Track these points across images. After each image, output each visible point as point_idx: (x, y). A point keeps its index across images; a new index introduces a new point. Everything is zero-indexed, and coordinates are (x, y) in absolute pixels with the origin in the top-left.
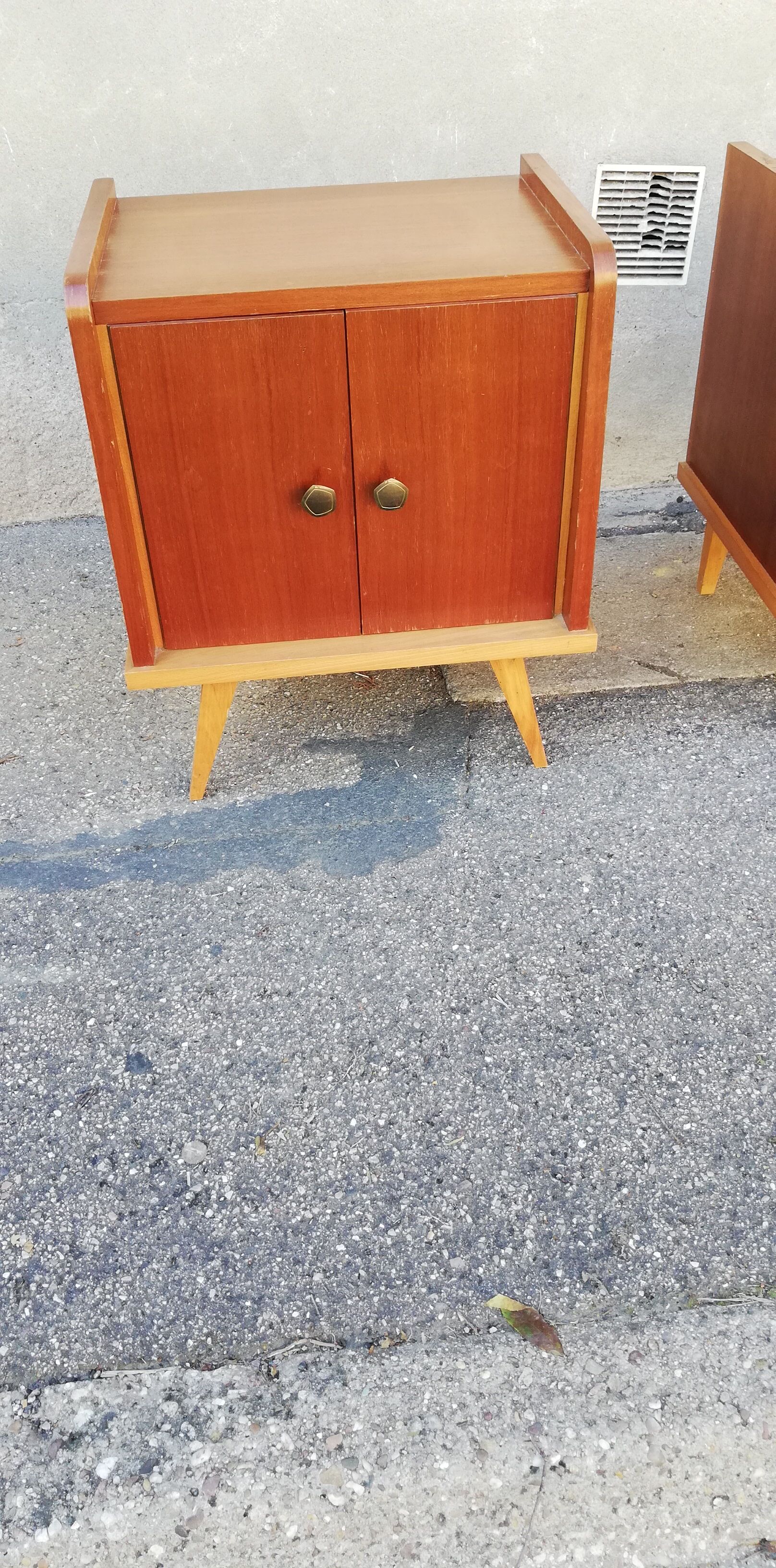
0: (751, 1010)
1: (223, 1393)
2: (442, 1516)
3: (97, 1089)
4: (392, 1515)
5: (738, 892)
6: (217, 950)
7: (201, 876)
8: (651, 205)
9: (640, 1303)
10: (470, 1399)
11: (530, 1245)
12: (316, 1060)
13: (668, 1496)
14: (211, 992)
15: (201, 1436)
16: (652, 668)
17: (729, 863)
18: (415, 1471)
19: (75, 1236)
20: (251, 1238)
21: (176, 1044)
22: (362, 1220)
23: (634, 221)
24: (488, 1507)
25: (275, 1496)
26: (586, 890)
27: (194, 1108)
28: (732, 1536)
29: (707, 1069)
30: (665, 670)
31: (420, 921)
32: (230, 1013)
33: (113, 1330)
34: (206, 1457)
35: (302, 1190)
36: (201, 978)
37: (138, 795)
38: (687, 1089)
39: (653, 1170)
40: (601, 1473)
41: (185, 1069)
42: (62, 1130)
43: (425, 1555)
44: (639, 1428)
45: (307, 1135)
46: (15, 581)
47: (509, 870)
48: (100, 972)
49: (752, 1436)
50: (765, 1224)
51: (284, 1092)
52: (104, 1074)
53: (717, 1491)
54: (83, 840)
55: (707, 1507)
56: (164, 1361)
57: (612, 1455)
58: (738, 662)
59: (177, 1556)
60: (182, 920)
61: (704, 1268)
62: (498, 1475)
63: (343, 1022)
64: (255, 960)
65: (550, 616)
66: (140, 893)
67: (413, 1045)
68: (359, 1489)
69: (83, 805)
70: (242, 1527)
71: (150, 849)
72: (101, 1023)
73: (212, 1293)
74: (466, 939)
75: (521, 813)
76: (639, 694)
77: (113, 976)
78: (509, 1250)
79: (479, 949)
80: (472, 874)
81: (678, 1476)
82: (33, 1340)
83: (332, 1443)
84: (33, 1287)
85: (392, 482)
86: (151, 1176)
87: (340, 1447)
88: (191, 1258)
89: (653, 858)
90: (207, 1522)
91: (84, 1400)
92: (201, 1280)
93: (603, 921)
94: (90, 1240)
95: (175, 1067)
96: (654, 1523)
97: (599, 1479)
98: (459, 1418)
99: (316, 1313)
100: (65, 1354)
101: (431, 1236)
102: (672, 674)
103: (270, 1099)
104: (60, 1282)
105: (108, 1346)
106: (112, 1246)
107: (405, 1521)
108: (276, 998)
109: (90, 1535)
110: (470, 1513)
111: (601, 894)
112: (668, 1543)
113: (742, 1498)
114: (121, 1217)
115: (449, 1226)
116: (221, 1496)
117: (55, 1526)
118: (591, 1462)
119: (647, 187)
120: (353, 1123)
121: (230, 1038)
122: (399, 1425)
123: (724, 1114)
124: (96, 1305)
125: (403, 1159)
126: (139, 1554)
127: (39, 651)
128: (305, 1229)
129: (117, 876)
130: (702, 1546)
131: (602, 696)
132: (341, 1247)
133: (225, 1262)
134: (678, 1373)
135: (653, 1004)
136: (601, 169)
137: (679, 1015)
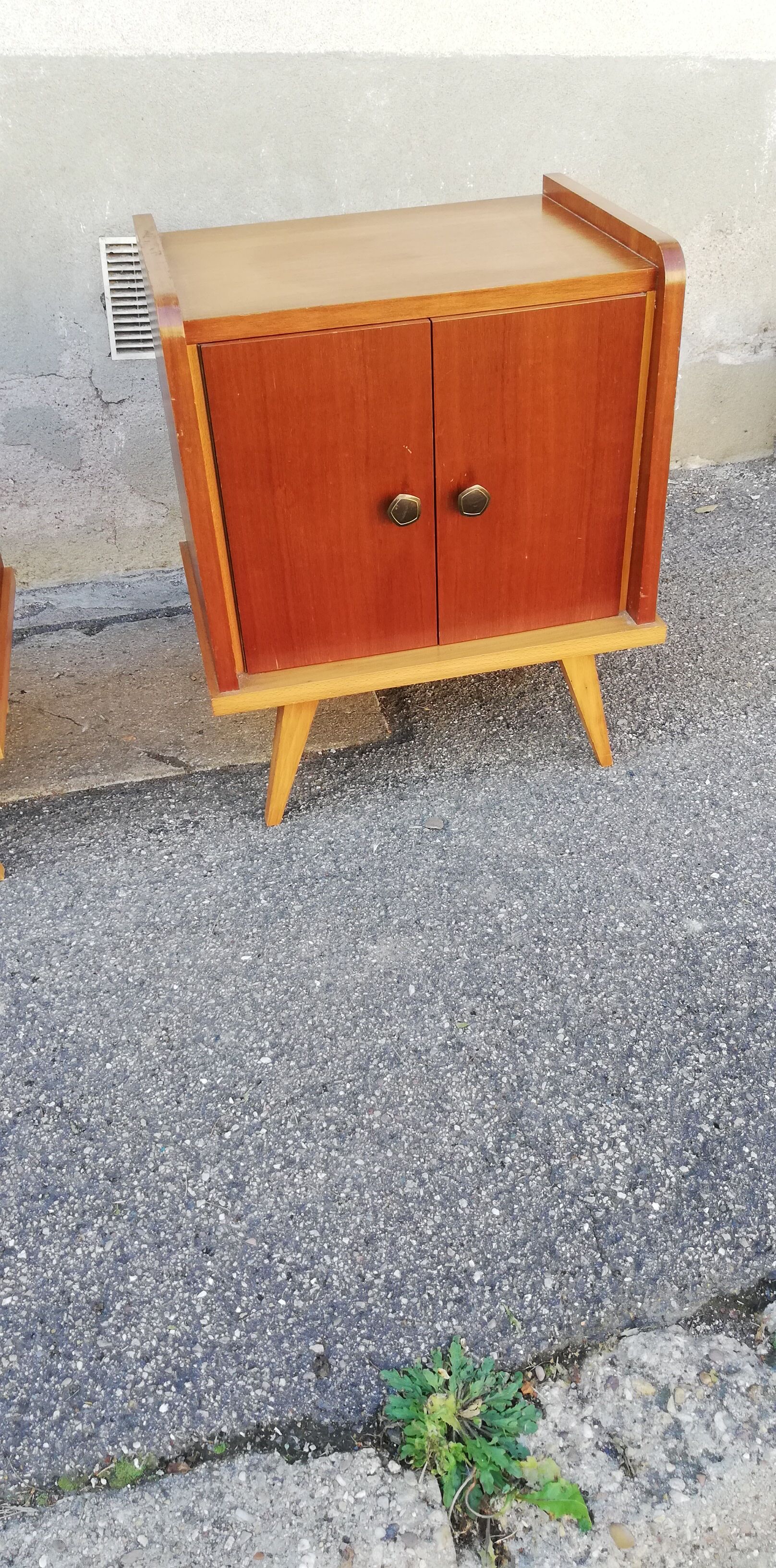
0: (126, 1149)
5: (159, 1010)
16: (161, 759)
17: (161, 977)
29: (53, 1230)
30: (174, 762)
38: (23, 1255)
50: (57, 1414)
58: (253, 747)
76: (137, 789)
89: (81, 978)
102: (180, 764)
123: (55, 1281)
131: (94, 793)
135: (21, 1153)
136: (103, 242)
137: (45, 1163)
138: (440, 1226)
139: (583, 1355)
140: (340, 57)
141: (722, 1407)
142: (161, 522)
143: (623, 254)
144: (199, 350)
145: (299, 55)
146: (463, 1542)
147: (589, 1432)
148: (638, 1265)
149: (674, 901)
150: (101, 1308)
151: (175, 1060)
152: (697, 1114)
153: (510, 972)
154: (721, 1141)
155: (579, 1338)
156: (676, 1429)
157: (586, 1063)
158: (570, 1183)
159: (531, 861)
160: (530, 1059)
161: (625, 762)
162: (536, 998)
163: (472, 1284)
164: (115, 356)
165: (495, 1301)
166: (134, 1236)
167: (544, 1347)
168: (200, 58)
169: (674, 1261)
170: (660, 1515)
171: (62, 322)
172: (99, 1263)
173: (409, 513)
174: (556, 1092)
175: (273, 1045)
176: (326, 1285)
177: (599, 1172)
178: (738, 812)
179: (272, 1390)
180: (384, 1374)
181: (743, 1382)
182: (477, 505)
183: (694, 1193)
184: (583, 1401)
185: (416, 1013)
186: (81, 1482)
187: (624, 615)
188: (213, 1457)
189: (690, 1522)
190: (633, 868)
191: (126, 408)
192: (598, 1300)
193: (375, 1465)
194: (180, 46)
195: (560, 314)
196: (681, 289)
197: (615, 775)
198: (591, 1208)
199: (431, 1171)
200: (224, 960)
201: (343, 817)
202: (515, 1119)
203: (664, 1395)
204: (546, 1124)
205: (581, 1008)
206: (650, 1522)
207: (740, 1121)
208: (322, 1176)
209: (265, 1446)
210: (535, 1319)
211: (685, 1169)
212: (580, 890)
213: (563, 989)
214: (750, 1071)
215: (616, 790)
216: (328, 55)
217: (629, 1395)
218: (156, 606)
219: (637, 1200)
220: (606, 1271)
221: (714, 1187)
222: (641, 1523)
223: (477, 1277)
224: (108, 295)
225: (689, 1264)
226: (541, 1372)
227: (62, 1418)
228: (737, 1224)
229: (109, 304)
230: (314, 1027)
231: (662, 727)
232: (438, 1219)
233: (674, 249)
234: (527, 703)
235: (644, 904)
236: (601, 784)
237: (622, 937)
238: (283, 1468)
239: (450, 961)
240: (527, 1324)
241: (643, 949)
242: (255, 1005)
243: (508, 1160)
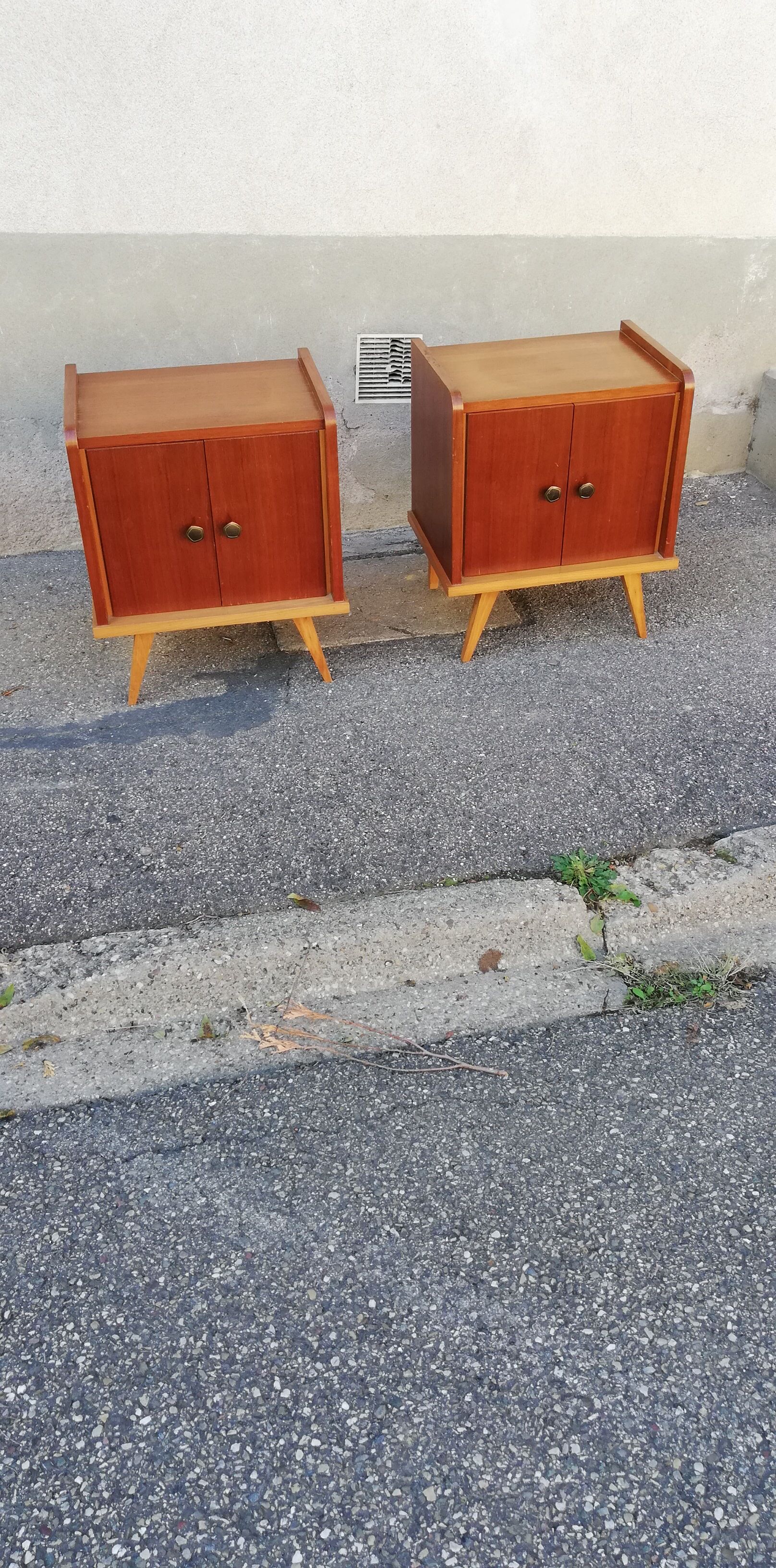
0: (425, 784)
1: (167, 934)
2: (265, 969)
3: (93, 830)
4: (243, 969)
5: (426, 735)
6: (150, 772)
7: (139, 740)
8: (392, 356)
9: (358, 895)
10: (277, 928)
11: (308, 877)
12: (205, 814)
13: (365, 960)
14: (148, 789)
15: (156, 945)
16: (397, 630)
18: (253, 950)
19: (90, 884)
20: (175, 881)
21: (132, 811)
22: (229, 872)
23: (383, 366)
24: (286, 965)
25: (192, 961)
26: (348, 738)
27: (144, 835)
28: (395, 979)
29: (399, 808)
30: (404, 631)
31: (259, 755)
32: (159, 798)
33: (112, 916)
34: (160, 951)
35: (200, 863)
36: (143, 783)
37: (98, 704)
38: (389, 817)
39: (368, 847)
40: (335, 949)
41: (138, 820)
42: (78, 846)
43: (259, 988)
44: (352, 932)
45: (201, 843)
46: (5, 591)
47: (308, 731)
48: (88, 784)
49: (401, 933)
50: (418, 864)
51: (189, 827)
52: (96, 824)
53: (387, 958)
54: (69, 726)
55: (383, 966)
56: (138, 927)
57: (339, 942)
58: (446, 626)
59: (149, 987)
60: (130, 759)
61: (388, 882)
62: (289, 950)
63: (218, 799)
64: (171, 775)
65: (325, 594)
66: (105, 749)
67: (255, 806)
68: (229, 957)
69: (67, 709)
70: (177, 974)
71: (108, 729)
72: (92, 804)
73: (159, 901)
74: (283, 762)
75: (316, 704)
76: (388, 644)
77: (96, 785)
78: (299, 879)
79: (290, 766)
80: (288, 733)
81: (369, 951)
82: (75, 922)
83: (216, 944)
84: (72, 902)
85: (232, 523)
86: (125, 861)
87: (220, 945)
88: (148, 889)
89: (385, 722)
90: (162, 972)
91: (101, 942)
92: (153, 896)
93: (356, 751)
94: (98, 884)
95: (133, 820)
96: (360, 973)
97: (333, 952)
98: (273, 933)
99: (208, 906)
100: (91, 926)
101: (262, 876)
102: (408, 633)
103: (182, 830)
104: (85, 900)
105: (111, 923)
106: (109, 887)
107: (249, 972)
108: (183, 791)
109: (110, 978)
110: (278, 968)
111: (355, 740)
112: (366, 983)
113: (398, 962)
114: (112, 876)
115: (271, 872)
116: (168, 962)
117: (94, 976)
118: (330, 945)
119: (389, 346)
120: (225, 837)
121: (160, 808)
122: (246, 937)
123: (405, 825)
124: (104, 907)
125: (248, 849)
126: (132, 987)
127: (28, 631)
128: (202, 876)
129: (92, 742)
130: (382, 983)
131: (366, 646)
132: (219, 882)
133: (164, 890)
134: (371, 915)
135: (377, 784)
136: (359, 337)
137: (390, 788)
138: (571, 813)
139: (635, 858)
140: (501, 237)
141: (694, 869)
142: (371, 500)
143: (665, 373)
144: (467, 416)
145: (479, 236)
146: (589, 908)
147: (638, 880)
148: (659, 828)
149: (679, 697)
150: (428, 835)
151: (439, 754)
152: (688, 778)
153: (597, 724)
154: (698, 787)
155: (634, 852)
156: (676, 876)
157: (635, 759)
158: (629, 800)
159: (604, 680)
160: (608, 757)
161: (654, 637)
162: (611, 735)
163: (587, 832)
164: (357, 401)
165: (597, 837)
166: (436, 812)
167: (619, 853)
168: (425, 237)
169: (675, 827)
170: (668, 900)
171: (330, 381)
172: (423, 820)
173: (555, 495)
174: (621, 769)
175: (485, 750)
176: (523, 829)
177: (641, 797)
178: (713, 660)
179: (506, 860)
180: (552, 857)
181: (703, 863)
182: (589, 493)
183: (685, 805)
184: (636, 872)
185: (553, 739)
186: (432, 885)
187: (657, 554)
188: (485, 880)
189: (680, 904)
190: (658, 684)
191: (360, 432)
192: (642, 838)
193: (552, 882)
194: (414, 232)
195: (634, 403)
196: (692, 391)
197: (648, 643)
198: (638, 809)
199: (565, 795)
200: (453, 717)
201: (502, 659)
202: (602, 778)
203: (670, 868)
204: (617, 780)
205: (633, 739)
206: (664, 903)
207: (707, 780)
208: (516, 795)
209: (505, 877)
210: (615, 843)
211: (681, 796)
212: (631, 692)
213: (623, 731)
214: (712, 763)
215: (649, 649)
216: (495, 236)
217: (655, 869)
218: (370, 551)
219: (659, 806)
220: (645, 829)
221: (693, 802)
222: (660, 903)
223: (589, 830)
224: (358, 367)
225: (682, 828)
226: (617, 862)
227: (420, 866)
228: (703, 815)
229: (358, 371)
230: (503, 744)
231: (674, 620)
232: (570, 810)
233: (689, 373)
234: (598, 607)
235: (663, 699)
236: (641, 646)
237: (652, 712)
238: (514, 882)
239: (567, 719)
240: (611, 845)
241: (663, 717)
242: (473, 735)
243: (600, 792)
